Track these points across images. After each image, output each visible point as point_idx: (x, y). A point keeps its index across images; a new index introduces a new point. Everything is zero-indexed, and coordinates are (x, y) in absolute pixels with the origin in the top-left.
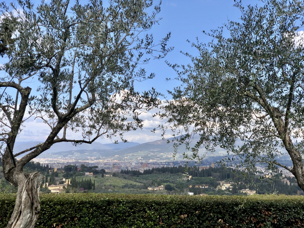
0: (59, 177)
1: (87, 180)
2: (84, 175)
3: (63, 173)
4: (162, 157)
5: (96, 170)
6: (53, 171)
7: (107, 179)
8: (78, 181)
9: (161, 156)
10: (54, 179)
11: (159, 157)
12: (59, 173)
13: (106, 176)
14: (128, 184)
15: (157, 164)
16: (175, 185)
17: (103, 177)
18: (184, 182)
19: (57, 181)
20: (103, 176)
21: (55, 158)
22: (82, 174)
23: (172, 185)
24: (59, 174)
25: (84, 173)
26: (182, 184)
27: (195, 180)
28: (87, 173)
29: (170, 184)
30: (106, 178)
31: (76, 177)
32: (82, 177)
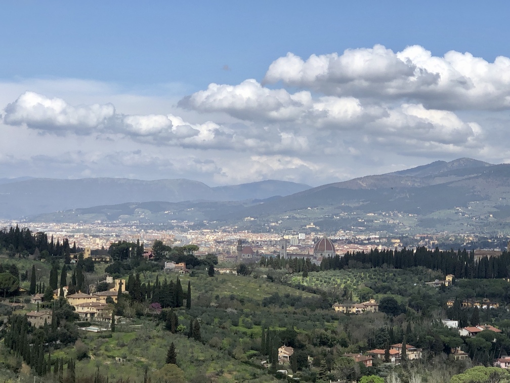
0: (96, 273)
1: (168, 283)
2: (162, 269)
3: (106, 262)
4: (370, 224)
5: (192, 256)
6: (82, 256)
7: (224, 281)
8: (147, 284)
9: (368, 221)
10: (82, 279)
11: (362, 224)
12: (96, 262)
13: (219, 273)
14: (280, 295)
15: (357, 243)
16: (407, 299)
17: (213, 276)
18: (431, 293)
19: (92, 281)
20: (211, 273)
21: (85, 222)
22: (157, 265)
23: (398, 299)
24: (96, 266)
25: (161, 264)
26: (425, 297)
27: (462, 286)
28: (170, 265)
29: (393, 296)
30: (220, 279)
31: (141, 275)
32: (156, 273)
